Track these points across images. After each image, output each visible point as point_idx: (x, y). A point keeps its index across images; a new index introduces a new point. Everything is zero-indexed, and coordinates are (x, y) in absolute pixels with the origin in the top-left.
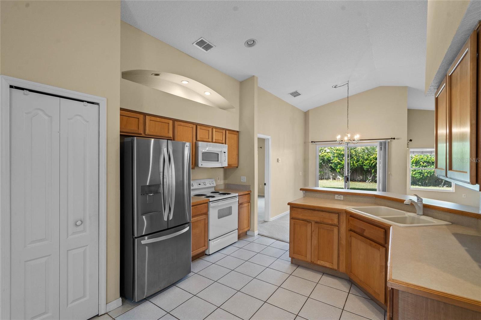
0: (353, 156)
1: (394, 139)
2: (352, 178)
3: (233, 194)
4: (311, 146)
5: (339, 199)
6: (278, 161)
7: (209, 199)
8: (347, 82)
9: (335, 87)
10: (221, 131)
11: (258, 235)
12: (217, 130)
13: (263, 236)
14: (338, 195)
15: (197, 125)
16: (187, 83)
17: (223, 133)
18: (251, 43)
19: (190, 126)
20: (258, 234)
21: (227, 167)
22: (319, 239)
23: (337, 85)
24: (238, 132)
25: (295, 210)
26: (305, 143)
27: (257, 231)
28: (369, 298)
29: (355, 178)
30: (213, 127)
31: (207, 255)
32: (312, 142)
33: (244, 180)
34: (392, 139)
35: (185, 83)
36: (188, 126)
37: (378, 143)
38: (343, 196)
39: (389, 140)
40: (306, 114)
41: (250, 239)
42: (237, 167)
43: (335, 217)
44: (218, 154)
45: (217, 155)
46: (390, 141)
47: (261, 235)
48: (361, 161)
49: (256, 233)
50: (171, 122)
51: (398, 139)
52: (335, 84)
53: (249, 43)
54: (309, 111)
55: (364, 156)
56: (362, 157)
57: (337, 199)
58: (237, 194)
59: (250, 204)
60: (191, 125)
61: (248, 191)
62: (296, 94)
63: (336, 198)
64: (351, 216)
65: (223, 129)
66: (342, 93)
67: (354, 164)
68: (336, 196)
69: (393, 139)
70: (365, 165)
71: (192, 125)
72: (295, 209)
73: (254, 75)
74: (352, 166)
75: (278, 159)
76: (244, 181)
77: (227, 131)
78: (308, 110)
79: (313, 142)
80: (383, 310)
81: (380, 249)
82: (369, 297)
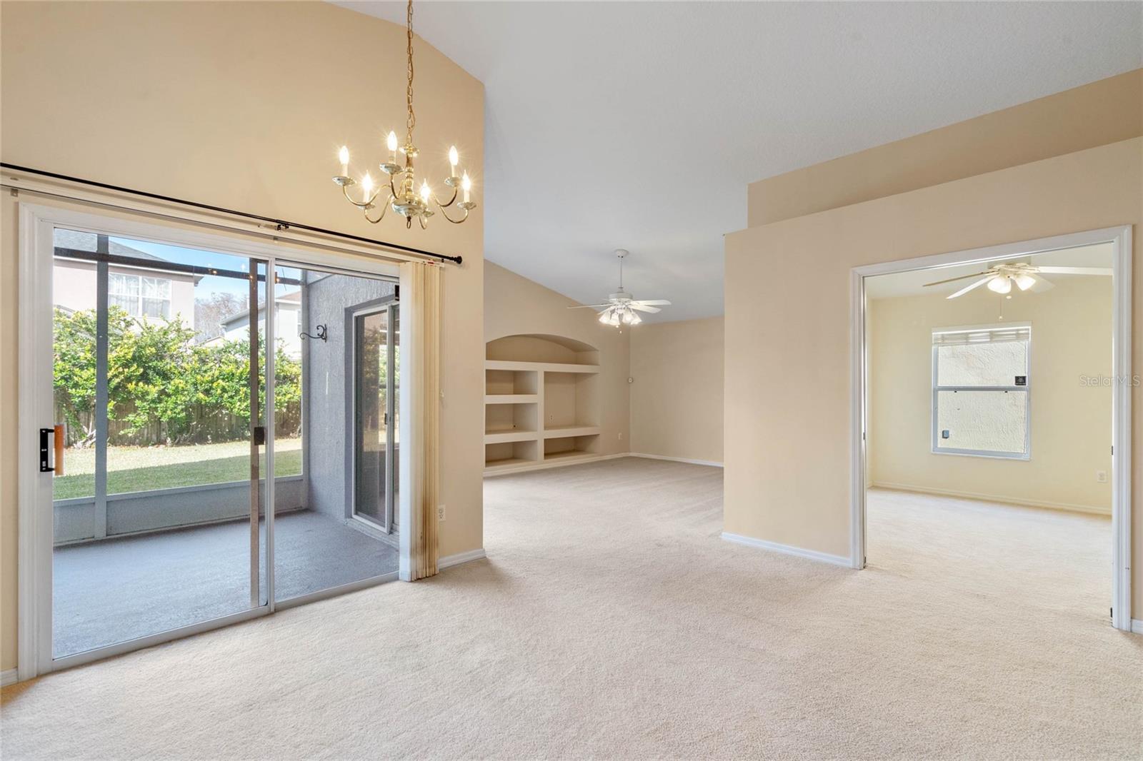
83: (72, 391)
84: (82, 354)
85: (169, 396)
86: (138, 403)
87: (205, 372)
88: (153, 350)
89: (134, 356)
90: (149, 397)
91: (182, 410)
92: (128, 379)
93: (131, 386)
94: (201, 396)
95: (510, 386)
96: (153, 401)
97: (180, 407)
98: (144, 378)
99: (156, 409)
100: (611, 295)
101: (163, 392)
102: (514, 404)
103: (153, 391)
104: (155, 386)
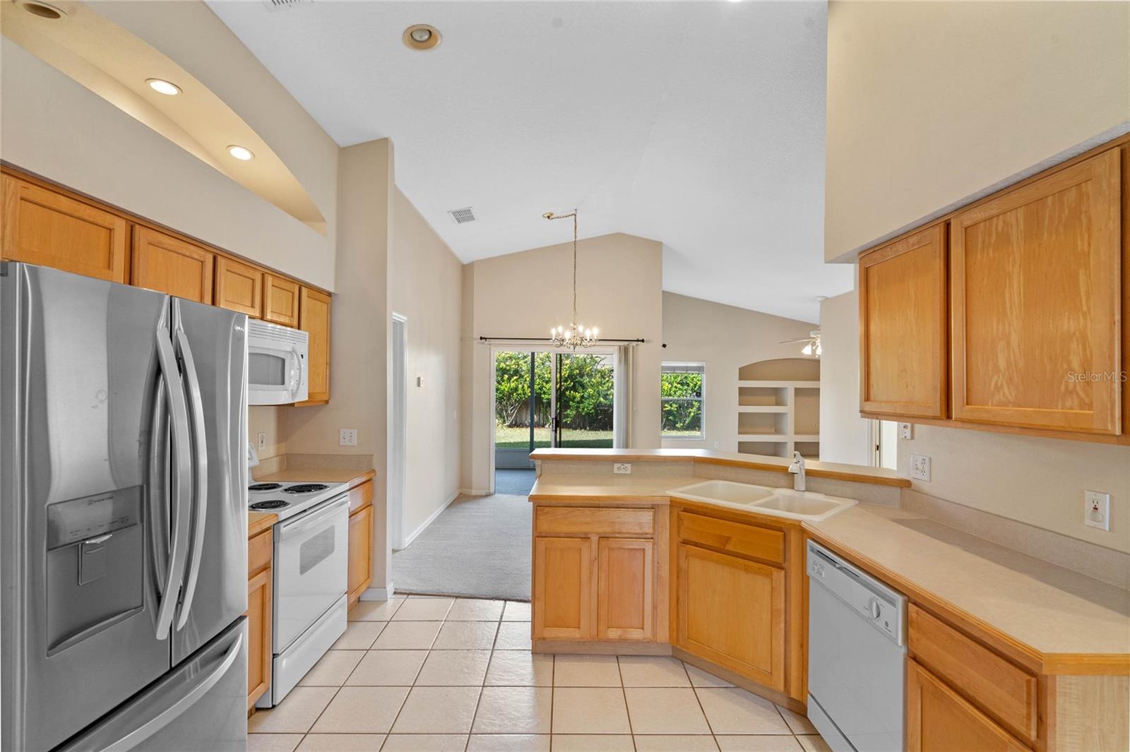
0: (523, 373)
1: (643, 341)
2: (518, 419)
3: (335, 487)
4: (478, 347)
5: (622, 472)
6: (419, 385)
7: (277, 515)
8: (574, 212)
9: (549, 217)
10: (288, 286)
11: (394, 596)
12: (277, 282)
13: (410, 596)
14: (619, 465)
15: (217, 254)
16: (172, 91)
17: (293, 293)
18: (421, 37)
19: (195, 256)
20: (395, 593)
21: (306, 401)
22: (609, 576)
23: (552, 214)
24: (329, 294)
25: (547, 513)
26: (464, 340)
27: (392, 584)
28: (732, 686)
29: (524, 419)
30: (266, 272)
31: (267, 709)
32: (481, 338)
33: (350, 440)
34: (638, 341)
35: (163, 88)
36: (187, 254)
37: (617, 348)
38: (630, 465)
39: (634, 343)
40: (466, 271)
41: (375, 614)
42: (327, 402)
43: (647, 517)
44: (283, 361)
45: (280, 362)
46: (637, 345)
47: (406, 594)
48: (538, 385)
49: (390, 588)
50: (120, 227)
51: (648, 341)
52: (547, 211)
53: (417, 37)
54: (473, 263)
55: (543, 373)
56: (539, 376)
57: (618, 472)
58: (346, 486)
59: (374, 510)
60: (197, 253)
61: (369, 473)
62: (463, 216)
63: (616, 471)
64: (685, 510)
65: (293, 280)
66: (561, 233)
67: (524, 390)
68: (616, 466)
69: (641, 341)
70: (544, 393)
71: (202, 252)
72: (547, 509)
73: (386, 136)
74: (520, 394)
75: (419, 379)
76: (351, 444)
77: (303, 288)
78: (472, 261)
79: (484, 338)
80: (770, 703)
81: (772, 574)
82: (729, 682)
83: (543, 396)
84: (546, 375)
85: (586, 399)
86: (571, 403)
87: (604, 384)
88: (578, 371)
89: (568, 375)
90: (576, 400)
91: (593, 408)
92: (567, 389)
93: (568, 393)
94: (602, 399)
95: (773, 399)
96: (578, 403)
97: (591, 406)
98: (574, 389)
99: (579, 407)
100: (811, 333)
101: (582, 397)
102: (776, 413)
103: (578, 395)
104: (579, 393)
